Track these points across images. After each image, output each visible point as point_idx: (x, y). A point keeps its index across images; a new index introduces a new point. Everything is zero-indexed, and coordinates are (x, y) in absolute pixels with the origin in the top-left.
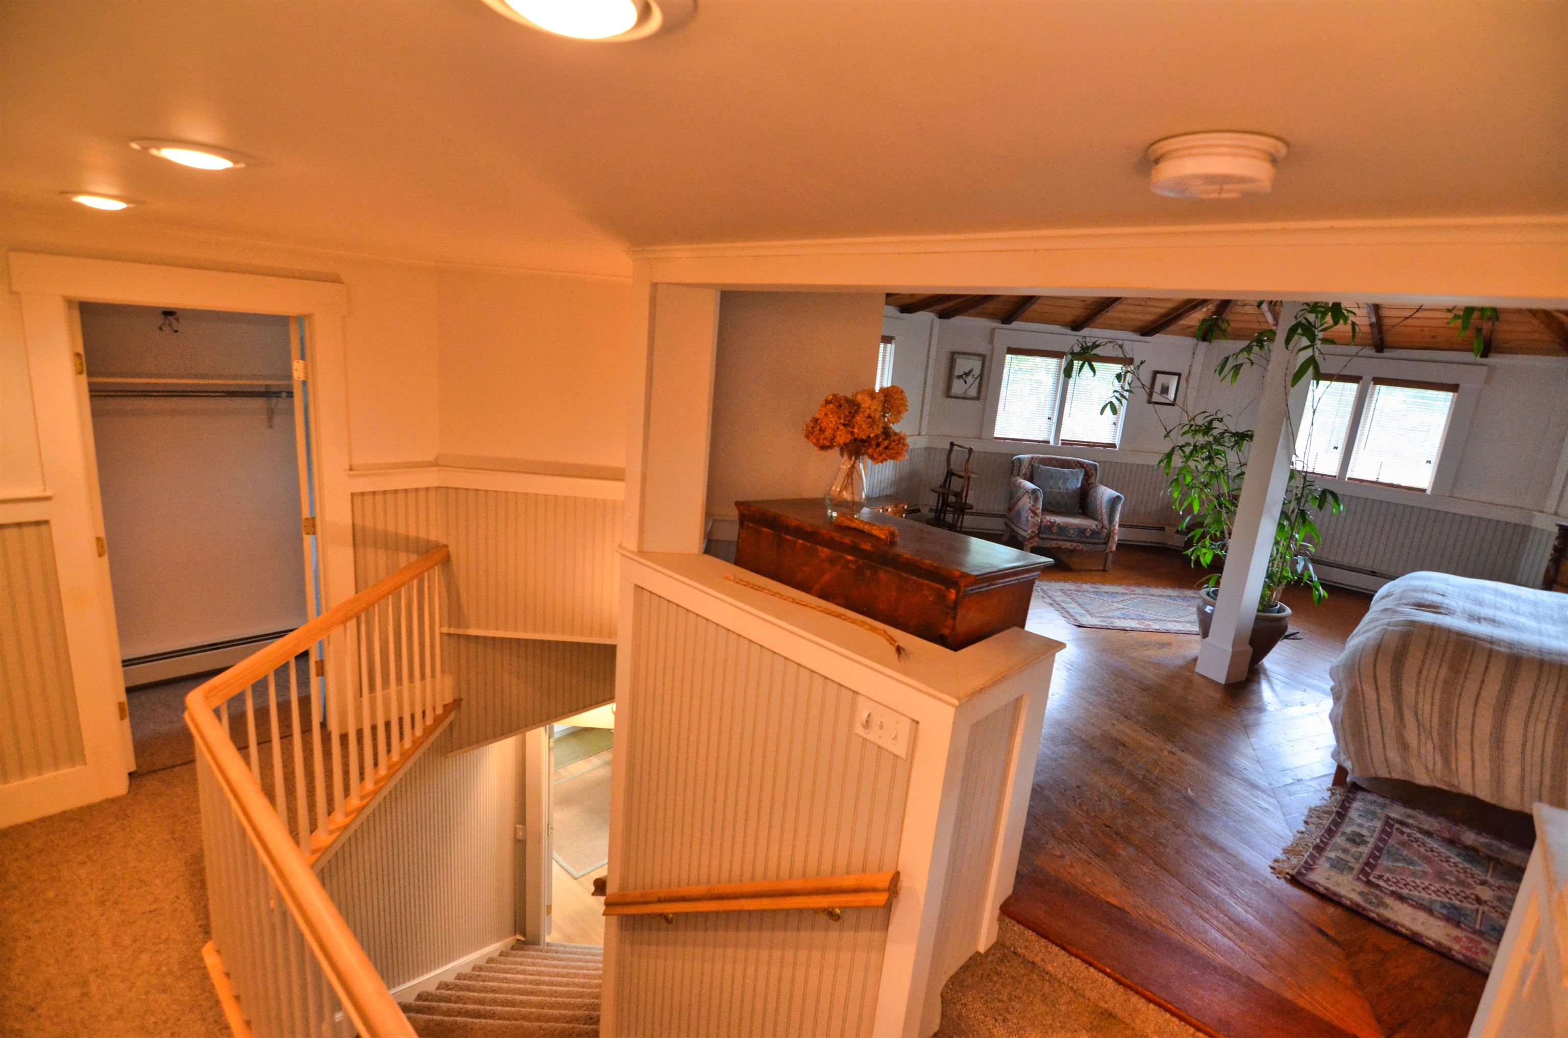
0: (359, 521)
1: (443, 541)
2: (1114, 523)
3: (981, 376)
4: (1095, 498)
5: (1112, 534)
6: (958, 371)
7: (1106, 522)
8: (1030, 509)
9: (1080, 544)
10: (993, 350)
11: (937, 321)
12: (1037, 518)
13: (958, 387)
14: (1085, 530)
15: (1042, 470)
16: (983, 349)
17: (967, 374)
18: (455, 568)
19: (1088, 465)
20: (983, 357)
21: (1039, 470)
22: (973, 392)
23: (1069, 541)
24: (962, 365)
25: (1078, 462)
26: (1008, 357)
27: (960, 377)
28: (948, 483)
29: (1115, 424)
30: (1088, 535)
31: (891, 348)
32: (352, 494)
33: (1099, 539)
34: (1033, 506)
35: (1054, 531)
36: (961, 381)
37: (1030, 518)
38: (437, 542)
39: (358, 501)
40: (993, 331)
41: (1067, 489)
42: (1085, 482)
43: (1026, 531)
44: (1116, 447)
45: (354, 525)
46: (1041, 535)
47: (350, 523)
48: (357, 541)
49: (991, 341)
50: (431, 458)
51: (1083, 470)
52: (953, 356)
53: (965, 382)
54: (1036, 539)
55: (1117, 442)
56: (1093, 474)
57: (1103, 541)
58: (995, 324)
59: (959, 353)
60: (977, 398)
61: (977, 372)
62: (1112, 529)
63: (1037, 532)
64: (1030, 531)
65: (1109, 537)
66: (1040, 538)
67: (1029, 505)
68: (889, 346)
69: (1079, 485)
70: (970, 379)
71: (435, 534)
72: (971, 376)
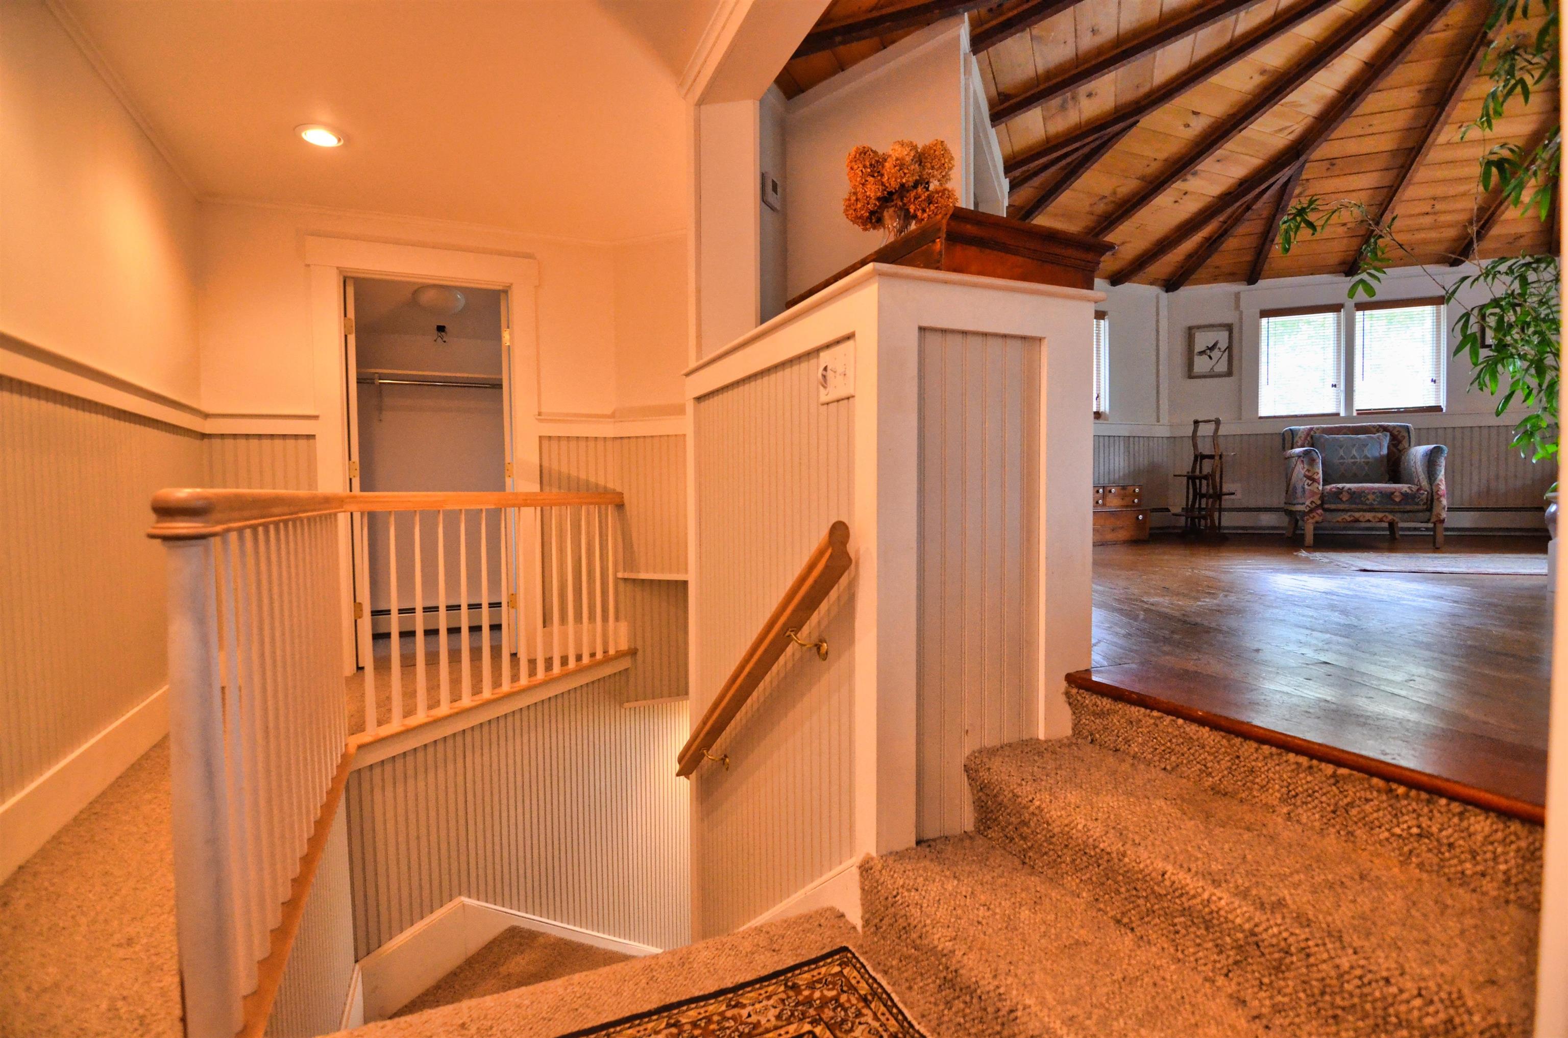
0: (546, 464)
1: (619, 489)
2: (1438, 482)
3: (1229, 348)
4: (1409, 462)
5: (1436, 497)
6: (1198, 348)
7: (1425, 483)
8: (1305, 476)
9: (1387, 514)
10: (1241, 319)
11: (1164, 296)
12: (1316, 485)
13: (1201, 364)
14: (1393, 493)
15: (1327, 439)
16: (1228, 317)
17: (1211, 349)
18: (628, 513)
19: (1394, 427)
20: (1229, 327)
21: (1322, 440)
22: (1222, 367)
23: (1370, 510)
24: (1203, 340)
25: (1380, 426)
26: (1264, 321)
27: (1201, 353)
28: (1198, 467)
29: (1434, 381)
30: (1397, 500)
31: (1104, 324)
32: (540, 437)
33: (1417, 504)
34: (1308, 471)
35: (1344, 499)
36: (1205, 357)
37: (1306, 487)
38: (614, 490)
39: (545, 443)
40: (1237, 296)
41: (1366, 457)
42: (1392, 448)
43: (1304, 504)
44: (1442, 410)
45: (541, 466)
46: (1326, 506)
47: (538, 462)
48: (544, 482)
49: (1237, 307)
50: (608, 411)
51: (1388, 434)
52: (1190, 332)
53: (1210, 358)
54: (1320, 511)
55: (1443, 403)
56: (1404, 437)
57: (1425, 507)
58: (1240, 287)
59: (1199, 327)
60: (1229, 373)
61: (1223, 344)
62: (1435, 489)
63: (1319, 502)
64: (1308, 503)
65: (1432, 501)
66: (1325, 510)
67: (1303, 472)
68: (1102, 321)
69: (1385, 451)
70: (1216, 354)
71: (613, 484)
72: (1216, 350)
